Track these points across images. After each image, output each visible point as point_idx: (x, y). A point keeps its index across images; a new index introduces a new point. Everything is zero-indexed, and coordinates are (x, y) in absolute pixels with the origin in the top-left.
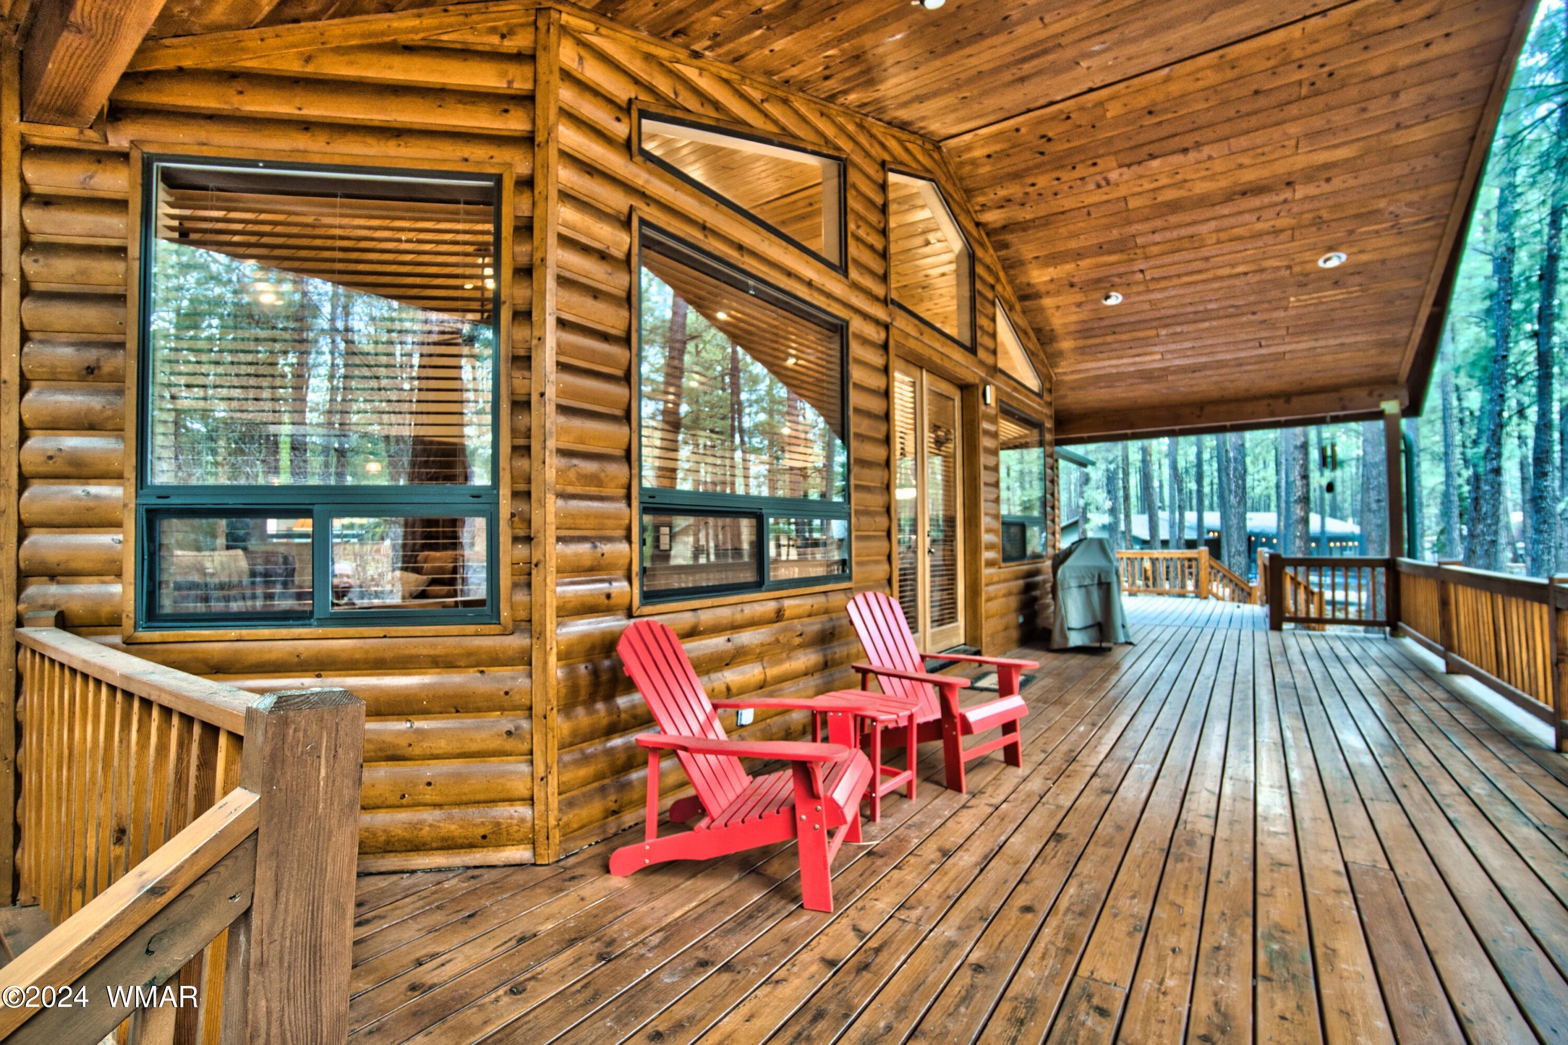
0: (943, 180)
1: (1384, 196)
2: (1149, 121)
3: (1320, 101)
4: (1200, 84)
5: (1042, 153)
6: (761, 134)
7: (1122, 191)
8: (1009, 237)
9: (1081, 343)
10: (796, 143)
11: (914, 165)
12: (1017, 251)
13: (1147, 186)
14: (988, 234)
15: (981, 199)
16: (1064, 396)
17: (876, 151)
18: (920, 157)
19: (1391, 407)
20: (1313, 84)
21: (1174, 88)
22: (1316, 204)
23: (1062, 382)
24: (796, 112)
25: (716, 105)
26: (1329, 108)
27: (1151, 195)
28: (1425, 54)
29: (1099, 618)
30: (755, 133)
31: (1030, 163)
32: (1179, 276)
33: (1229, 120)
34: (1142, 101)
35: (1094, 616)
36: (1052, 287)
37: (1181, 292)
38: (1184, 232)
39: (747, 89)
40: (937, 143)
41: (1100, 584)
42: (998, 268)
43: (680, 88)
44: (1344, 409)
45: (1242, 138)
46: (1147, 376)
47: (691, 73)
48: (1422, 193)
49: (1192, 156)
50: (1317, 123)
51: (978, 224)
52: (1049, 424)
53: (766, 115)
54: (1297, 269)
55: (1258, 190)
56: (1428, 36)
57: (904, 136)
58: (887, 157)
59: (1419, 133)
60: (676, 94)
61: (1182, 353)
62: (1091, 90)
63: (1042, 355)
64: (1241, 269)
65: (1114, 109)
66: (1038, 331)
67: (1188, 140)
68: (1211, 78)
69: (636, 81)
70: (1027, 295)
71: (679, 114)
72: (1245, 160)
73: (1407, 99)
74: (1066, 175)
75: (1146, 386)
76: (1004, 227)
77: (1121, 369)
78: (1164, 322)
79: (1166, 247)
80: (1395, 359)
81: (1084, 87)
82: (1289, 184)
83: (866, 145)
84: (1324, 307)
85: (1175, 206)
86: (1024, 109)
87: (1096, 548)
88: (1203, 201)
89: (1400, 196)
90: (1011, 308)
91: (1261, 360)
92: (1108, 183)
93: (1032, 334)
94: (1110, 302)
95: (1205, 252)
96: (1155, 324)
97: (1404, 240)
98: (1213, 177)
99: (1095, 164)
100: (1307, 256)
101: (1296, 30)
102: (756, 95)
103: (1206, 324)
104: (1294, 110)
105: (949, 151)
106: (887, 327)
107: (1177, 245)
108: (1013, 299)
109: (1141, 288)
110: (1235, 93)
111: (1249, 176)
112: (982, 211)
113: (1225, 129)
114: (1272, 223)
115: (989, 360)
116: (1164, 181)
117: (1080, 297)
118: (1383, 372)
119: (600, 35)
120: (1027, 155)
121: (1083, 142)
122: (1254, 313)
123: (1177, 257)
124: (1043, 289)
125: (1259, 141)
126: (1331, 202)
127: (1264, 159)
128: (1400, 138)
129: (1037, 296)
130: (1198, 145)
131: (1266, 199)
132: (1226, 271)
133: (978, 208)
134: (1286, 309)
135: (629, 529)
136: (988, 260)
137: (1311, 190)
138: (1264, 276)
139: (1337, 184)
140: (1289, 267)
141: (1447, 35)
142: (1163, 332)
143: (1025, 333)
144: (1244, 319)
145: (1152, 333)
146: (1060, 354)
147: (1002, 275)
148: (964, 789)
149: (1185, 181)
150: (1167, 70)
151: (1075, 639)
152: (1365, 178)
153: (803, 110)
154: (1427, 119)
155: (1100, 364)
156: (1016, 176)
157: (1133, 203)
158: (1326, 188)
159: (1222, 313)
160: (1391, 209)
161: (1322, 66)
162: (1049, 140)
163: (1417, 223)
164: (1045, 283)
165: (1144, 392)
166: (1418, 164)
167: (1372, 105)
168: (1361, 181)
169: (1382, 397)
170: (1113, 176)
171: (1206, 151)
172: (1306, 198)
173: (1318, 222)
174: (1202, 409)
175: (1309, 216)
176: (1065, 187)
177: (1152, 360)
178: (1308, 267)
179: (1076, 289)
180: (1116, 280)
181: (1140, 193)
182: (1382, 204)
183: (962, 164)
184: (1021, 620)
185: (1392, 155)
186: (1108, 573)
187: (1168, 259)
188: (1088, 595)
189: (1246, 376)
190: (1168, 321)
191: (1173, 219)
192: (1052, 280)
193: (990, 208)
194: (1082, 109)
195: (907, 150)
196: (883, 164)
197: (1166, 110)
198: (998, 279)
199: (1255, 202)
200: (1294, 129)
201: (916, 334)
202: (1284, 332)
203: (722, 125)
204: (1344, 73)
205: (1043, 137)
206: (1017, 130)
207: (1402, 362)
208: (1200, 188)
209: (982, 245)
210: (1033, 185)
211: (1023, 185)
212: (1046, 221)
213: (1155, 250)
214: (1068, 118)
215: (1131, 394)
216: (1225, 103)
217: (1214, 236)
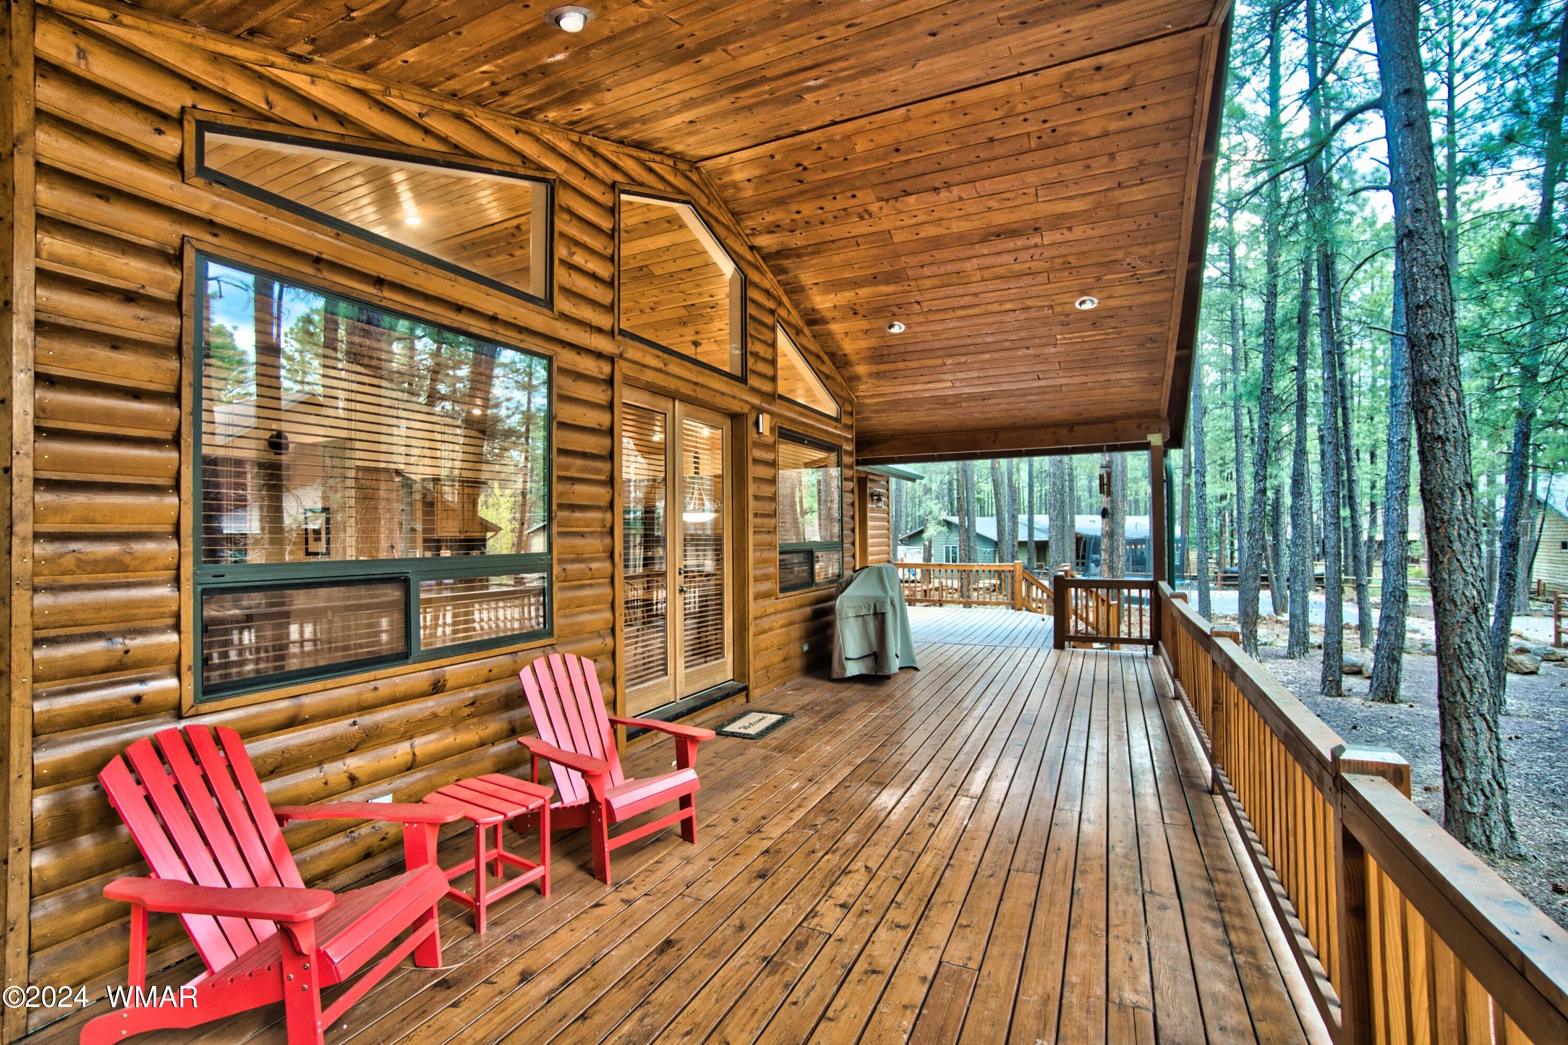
0: (703, 202)
1: (1120, 248)
2: (897, 159)
3: (1050, 155)
4: (937, 127)
5: (801, 181)
6: (416, 153)
7: (885, 225)
8: (785, 263)
9: (875, 368)
10: (472, 162)
11: (661, 186)
12: (796, 276)
13: (908, 222)
14: (763, 258)
15: (750, 223)
16: (868, 419)
17: (603, 171)
18: (670, 177)
19: (1156, 439)
20: (1040, 138)
21: (917, 128)
22: (1063, 250)
23: (866, 405)
24: (478, 129)
25: (341, 119)
26: (1058, 162)
27: (913, 230)
28: (1129, 123)
29: (875, 649)
30: (405, 150)
31: (791, 191)
32: (954, 309)
33: (971, 164)
34: (885, 138)
35: (870, 646)
36: (836, 314)
37: (960, 324)
38: (950, 268)
39: (394, 101)
40: (694, 163)
41: (876, 614)
42: (779, 292)
43: (274, 96)
44: (1117, 440)
45: (987, 182)
46: (942, 402)
47: (299, 81)
48: (1150, 247)
49: (944, 194)
50: (1050, 174)
51: (752, 248)
52: (848, 447)
53: (427, 131)
54: (1058, 309)
55: (1011, 232)
56: (1129, 106)
57: (644, 155)
58: (619, 178)
59: (1137, 194)
60: (268, 103)
61: (970, 382)
62: (834, 123)
63: (839, 379)
64: (1008, 306)
65: (862, 145)
66: (832, 355)
67: (937, 182)
68: (947, 123)
69: (195, 86)
70: (814, 320)
71: (271, 128)
72: (993, 204)
73: (1123, 161)
74: (829, 205)
75: (943, 411)
76: (778, 252)
77: (917, 395)
78: (950, 352)
79: (936, 281)
80: (1155, 396)
81: (828, 119)
82: (1036, 229)
83: (590, 166)
84: (1086, 346)
85: (936, 243)
86: (773, 135)
87: (874, 577)
88: (962, 239)
89: (1134, 249)
90: (798, 332)
91: (1042, 391)
92: (870, 215)
93: (826, 358)
94: (895, 330)
95: (973, 288)
96: (940, 353)
97: (1144, 289)
98: (966, 217)
99: (854, 196)
100: (1065, 298)
101: (1016, 83)
102: (412, 109)
103: (987, 356)
104: (1027, 160)
105: (709, 172)
106: (611, 360)
107: (946, 280)
108: (801, 324)
109: (921, 319)
110: (973, 139)
111: (1000, 219)
112: (753, 235)
113: (968, 173)
114: (1028, 265)
115: (766, 387)
116: (922, 218)
117: (864, 324)
118: (1148, 407)
119: (121, 24)
120: (787, 183)
121: (840, 173)
122: (1028, 348)
123: (949, 291)
124: (829, 315)
125: (1002, 187)
126: (1075, 250)
127: (1009, 204)
128: (1122, 196)
129: (823, 321)
130: (948, 185)
131: (1020, 242)
132: (996, 307)
133: (748, 232)
134: (1055, 345)
135: (178, 616)
136: (766, 284)
137: (1057, 236)
138: (1033, 314)
139: (1078, 233)
140: (1051, 307)
141: (1144, 107)
142: (949, 361)
143: (818, 357)
144: (1020, 353)
145: (939, 362)
146: (857, 378)
147: (785, 299)
148: (609, 881)
149: (941, 219)
150: (903, 110)
151: (853, 669)
152: (1102, 230)
153: (488, 126)
154: (1142, 182)
155: (897, 389)
156: (780, 202)
157: (898, 237)
158: (1069, 236)
159: (998, 346)
160: (1128, 260)
161: (1045, 121)
162: (805, 169)
163: (1151, 275)
164: (829, 309)
165: (941, 417)
166: (1144, 221)
167: (1094, 163)
168: (1095, 233)
169: (1149, 431)
170: (874, 208)
171: (956, 191)
172: (1053, 244)
173: (1067, 266)
174: (996, 435)
175: (1060, 260)
176: (830, 217)
177: (944, 387)
178: (1067, 308)
179: (860, 317)
180: (895, 309)
181: (903, 228)
182: (1120, 255)
183: (724, 187)
184: (806, 648)
185: (1119, 212)
186: (883, 603)
187: (941, 293)
188: (865, 625)
189: (1031, 405)
190: (952, 351)
191: (939, 255)
192: (835, 307)
193: (761, 233)
194: (830, 140)
195: (651, 170)
196: (613, 186)
197: (911, 150)
198: (780, 303)
199: (1011, 244)
200: (1032, 178)
201: (659, 365)
202: (1057, 366)
203: (348, 141)
204: (1064, 130)
205: (799, 165)
206: (772, 157)
207: (1162, 398)
208: (958, 227)
209: (758, 268)
210: (798, 212)
211: (790, 212)
212: (818, 249)
213: (928, 283)
214: (819, 148)
215: (931, 419)
216: (965, 147)
217: (979, 273)
